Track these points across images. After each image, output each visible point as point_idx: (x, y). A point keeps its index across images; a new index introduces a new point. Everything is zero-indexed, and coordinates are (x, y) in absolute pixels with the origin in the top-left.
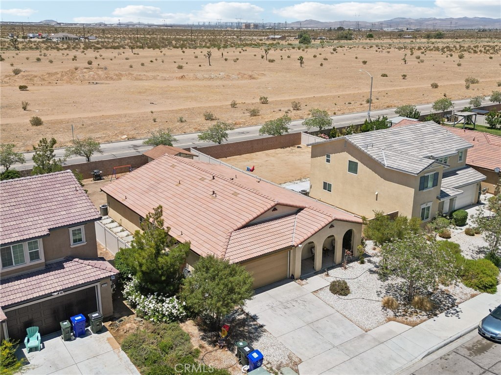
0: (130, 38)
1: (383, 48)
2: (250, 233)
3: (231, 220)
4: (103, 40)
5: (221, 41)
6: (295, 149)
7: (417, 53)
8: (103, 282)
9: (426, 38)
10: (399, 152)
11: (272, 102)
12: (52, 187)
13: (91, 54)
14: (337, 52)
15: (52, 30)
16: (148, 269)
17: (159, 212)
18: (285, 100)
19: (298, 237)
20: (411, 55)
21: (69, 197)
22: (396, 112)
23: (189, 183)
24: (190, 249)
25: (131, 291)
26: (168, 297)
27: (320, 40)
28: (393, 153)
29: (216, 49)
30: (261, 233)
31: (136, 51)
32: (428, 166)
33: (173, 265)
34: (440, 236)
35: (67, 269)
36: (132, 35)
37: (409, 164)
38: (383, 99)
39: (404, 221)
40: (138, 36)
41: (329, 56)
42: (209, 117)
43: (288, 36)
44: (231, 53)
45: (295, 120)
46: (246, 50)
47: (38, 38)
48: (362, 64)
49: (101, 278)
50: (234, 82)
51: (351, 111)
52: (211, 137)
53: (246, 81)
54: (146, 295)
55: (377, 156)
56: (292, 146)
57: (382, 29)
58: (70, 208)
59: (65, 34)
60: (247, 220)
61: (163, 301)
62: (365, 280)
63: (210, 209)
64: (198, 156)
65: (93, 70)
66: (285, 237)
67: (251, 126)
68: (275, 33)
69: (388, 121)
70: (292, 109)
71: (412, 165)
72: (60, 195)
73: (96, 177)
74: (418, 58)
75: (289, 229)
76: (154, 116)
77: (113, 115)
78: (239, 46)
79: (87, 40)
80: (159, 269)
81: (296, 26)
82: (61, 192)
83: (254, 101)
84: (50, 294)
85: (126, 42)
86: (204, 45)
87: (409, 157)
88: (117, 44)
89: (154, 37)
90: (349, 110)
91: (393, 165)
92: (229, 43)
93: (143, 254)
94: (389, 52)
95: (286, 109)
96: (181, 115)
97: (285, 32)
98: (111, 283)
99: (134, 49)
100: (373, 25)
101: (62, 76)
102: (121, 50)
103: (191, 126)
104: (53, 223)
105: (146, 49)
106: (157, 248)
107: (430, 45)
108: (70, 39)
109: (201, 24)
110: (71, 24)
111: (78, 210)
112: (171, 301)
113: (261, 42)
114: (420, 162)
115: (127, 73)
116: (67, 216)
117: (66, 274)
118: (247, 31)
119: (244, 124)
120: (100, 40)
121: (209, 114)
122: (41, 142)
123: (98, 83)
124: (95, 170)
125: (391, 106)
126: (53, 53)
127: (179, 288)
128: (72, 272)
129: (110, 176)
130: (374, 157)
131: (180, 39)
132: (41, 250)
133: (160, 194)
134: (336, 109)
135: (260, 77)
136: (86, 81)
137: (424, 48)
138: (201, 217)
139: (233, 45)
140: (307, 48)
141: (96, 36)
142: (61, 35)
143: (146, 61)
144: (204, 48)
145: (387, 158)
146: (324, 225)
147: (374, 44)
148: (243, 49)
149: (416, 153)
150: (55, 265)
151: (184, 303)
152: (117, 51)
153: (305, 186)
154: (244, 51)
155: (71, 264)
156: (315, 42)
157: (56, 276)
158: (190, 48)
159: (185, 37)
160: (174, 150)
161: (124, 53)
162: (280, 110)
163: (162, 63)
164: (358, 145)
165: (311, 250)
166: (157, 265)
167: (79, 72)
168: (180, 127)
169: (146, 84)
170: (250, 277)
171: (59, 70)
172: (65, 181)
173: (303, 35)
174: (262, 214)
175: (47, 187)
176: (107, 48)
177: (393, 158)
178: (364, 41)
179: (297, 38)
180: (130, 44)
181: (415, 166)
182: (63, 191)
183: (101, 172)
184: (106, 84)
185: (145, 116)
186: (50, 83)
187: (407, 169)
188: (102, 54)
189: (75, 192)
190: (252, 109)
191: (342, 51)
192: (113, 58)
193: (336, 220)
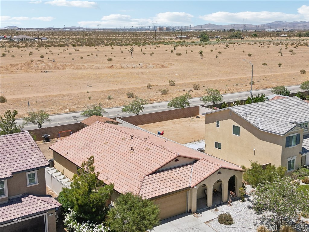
0: (72, 39)
1: (265, 44)
2: (158, 177)
3: (144, 168)
4: (52, 40)
5: (141, 40)
6: (195, 118)
7: (291, 48)
8: (50, 212)
9: (298, 36)
10: (271, 119)
11: (179, 84)
12: (15, 143)
13: (43, 50)
14: (229, 48)
15: (14, 33)
16: (83, 203)
17: (91, 161)
18: (188, 83)
19: (194, 180)
20: (286, 49)
21: (27, 150)
22: (272, 91)
23: (114, 142)
24: (114, 189)
25: (70, 220)
26: (97, 224)
27: (216, 39)
28: (266, 120)
29: (137, 46)
30: (166, 178)
31: (77, 48)
32: (292, 129)
33: (101, 200)
34: (303, 182)
35: (24, 203)
36: (74, 37)
37: (278, 127)
38: (262, 82)
39: (273, 168)
40: (79, 37)
41: (222, 50)
42: (131, 96)
43: (192, 36)
44: (148, 49)
45: (195, 97)
46: (160, 47)
47: (4, 39)
48: (248, 56)
49: (48, 209)
50: (150, 70)
51: (238, 91)
52: (131, 110)
53: (159, 69)
54: (81, 224)
55: (253, 122)
56: (192, 116)
57: (264, 30)
58: (27, 158)
59: (24, 36)
60: (156, 168)
61: (93, 227)
62: (245, 213)
63: (129, 160)
64: (121, 123)
65: (45, 62)
66: (184, 181)
67: (162, 102)
68: (182, 34)
69: (265, 97)
70: (193, 89)
71: (280, 128)
72: (20, 149)
73: (45, 140)
74: (291, 51)
75: (187, 175)
76: (90, 95)
77: (59, 95)
78: (154, 43)
79: (40, 40)
80: (91, 203)
81: (198, 28)
82: (21, 147)
83: (165, 84)
84: (11, 221)
85: (70, 41)
86: (128, 43)
87: (278, 122)
88: (63, 43)
89: (91, 38)
90: (237, 89)
91: (265, 128)
92: (147, 42)
93: (79, 191)
94: (269, 47)
95: (189, 90)
96: (109, 95)
97: (190, 33)
98: (55, 213)
99: (75, 46)
100: (257, 27)
101: (21, 66)
102: (66, 47)
103: (117, 102)
104: (15, 168)
105: (85, 47)
106: (89, 187)
107: (301, 41)
108: (27, 39)
109: (126, 28)
110: (29, 29)
111: (33, 159)
112: (100, 227)
113: (171, 41)
114: (286, 126)
115: (70, 64)
116: (25, 164)
117: (24, 206)
118: (161, 33)
119: (157, 101)
120: (50, 40)
121: (131, 93)
122: (6, 113)
123: (48, 72)
124: (45, 134)
125: (269, 87)
126: (14, 50)
127: (105, 218)
128: (27, 205)
129: (56, 139)
130: (252, 122)
131: (110, 39)
132: (5, 187)
133: (93, 150)
134: (226, 89)
135: (170, 66)
136: (40, 71)
137: (296, 44)
138: (122, 166)
139: (150, 43)
140: (206, 44)
141: (47, 38)
142: (21, 36)
143: (85, 55)
144: (128, 46)
145: (261, 123)
146: (213, 171)
147: (257, 41)
148: (158, 46)
149: (283, 119)
150: (15, 200)
151: (109, 229)
152: (63, 48)
153: (202, 145)
154: (158, 47)
155: (27, 199)
156: (213, 41)
157: (16, 208)
158: (117, 45)
159: (114, 38)
160: (104, 119)
161: (68, 49)
162: (184, 90)
163: (96, 56)
164: (239, 114)
165: (205, 191)
166: (89, 200)
167: (34, 63)
168: (109, 103)
169: (84, 72)
170: (157, 208)
171: (18, 63)
172: (24, 139)
173: (203, 35)
174: (167, 163)
175: (11, 144)
176: (55, 46)
177: (266, 123)
178: (250, 39)
179: (198, 38)
180: (73, 43)
181: (282, 129)
182: (22, 146)
183: (49, 136)
184: (54, 72)
185: (83, 95)
186: (12, 71)
187: (275, 131)
188: (51, 50)
189: (31, 147)
190: (163, 89)
191: (232, 47)
192: (59, 53)
193: (222, 168)
